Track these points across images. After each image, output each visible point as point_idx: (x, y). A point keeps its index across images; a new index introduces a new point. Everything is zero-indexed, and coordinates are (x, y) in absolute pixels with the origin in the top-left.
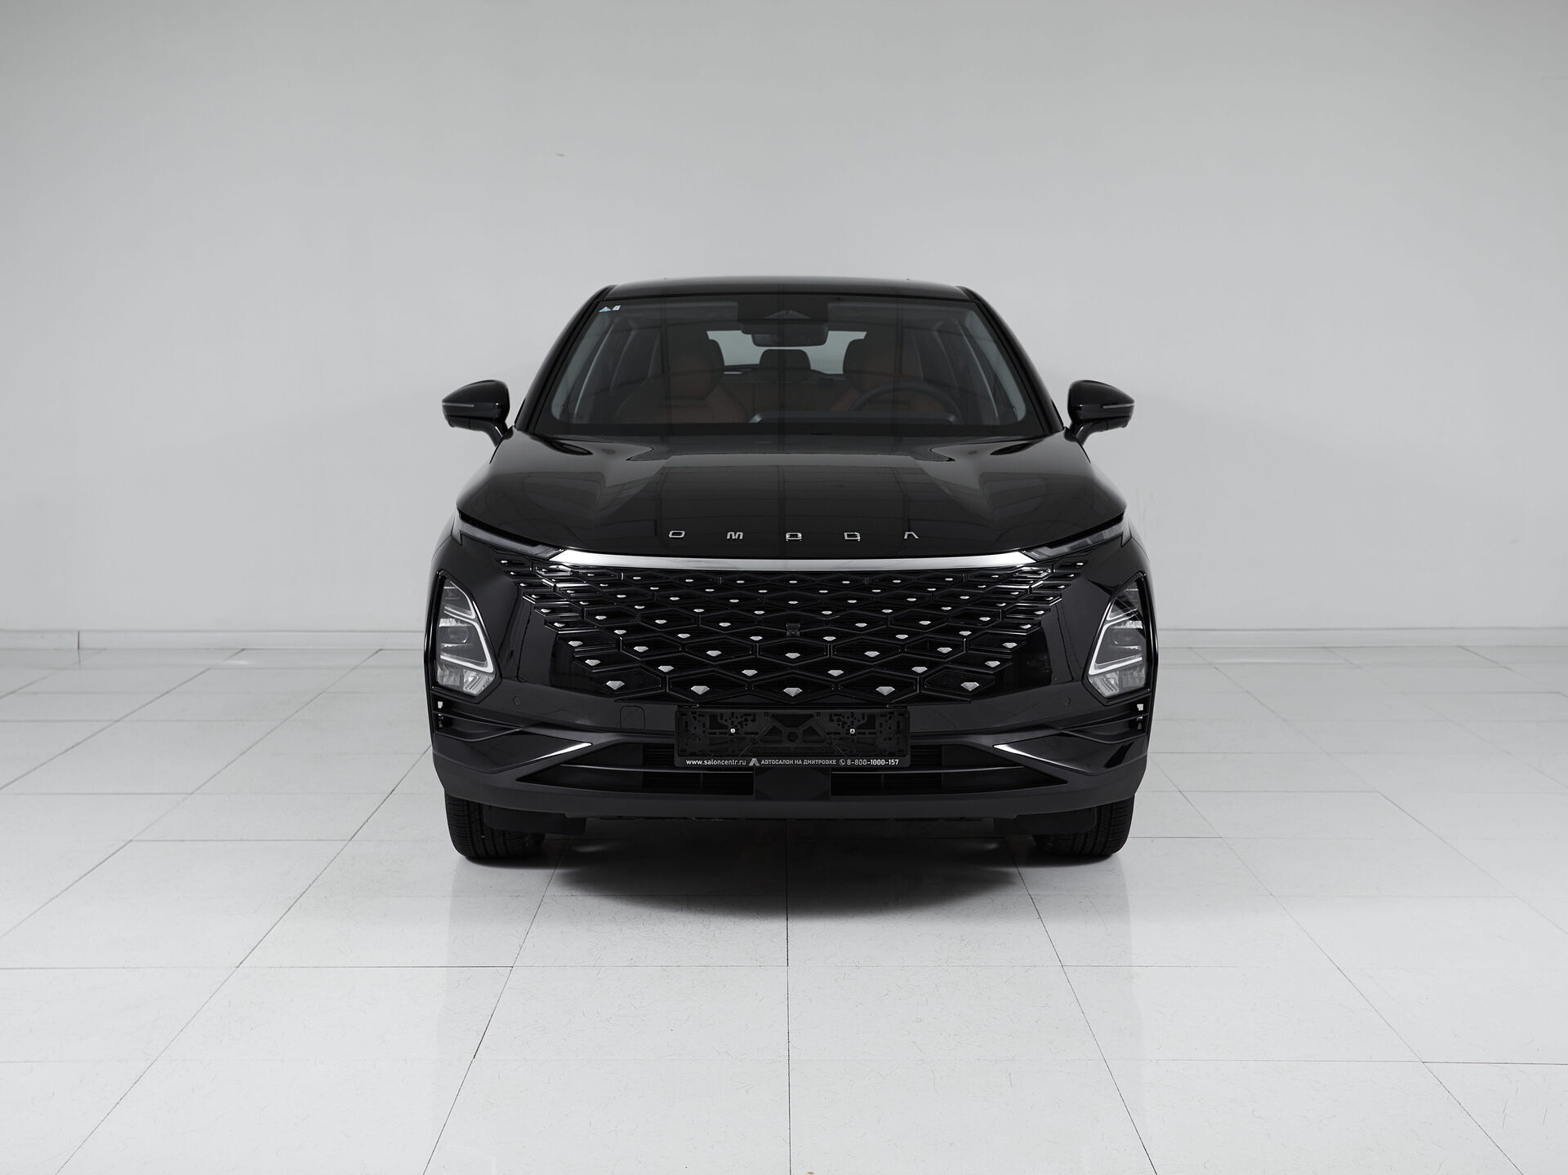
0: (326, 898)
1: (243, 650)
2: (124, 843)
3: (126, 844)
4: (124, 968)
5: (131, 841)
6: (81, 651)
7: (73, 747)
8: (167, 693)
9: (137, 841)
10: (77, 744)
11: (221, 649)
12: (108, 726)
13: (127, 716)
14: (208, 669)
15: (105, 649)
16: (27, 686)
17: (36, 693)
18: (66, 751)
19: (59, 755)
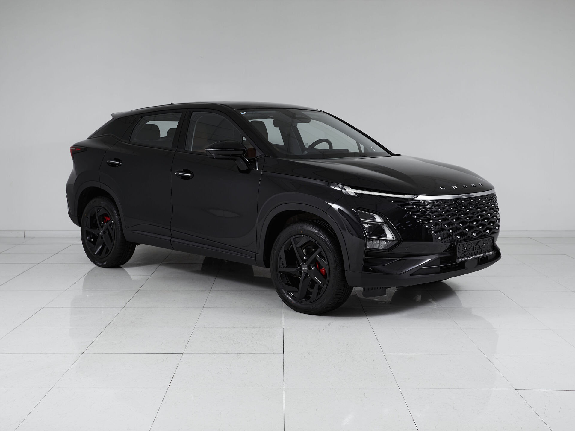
0: (115, 328)
3: (42, 308)
4: (41, 354)
5: (44, 307)
6: (25, 238)
7: (22, 273)
8: (57, 253)
9: (46, 307)
10: (24, 272)
11: (76, 237)
12: (36, 265)
13: (42, 261)
14: (72, 245)
15: (34, 237)
16: (6, 251)
17: (9, 253)
18: (20, 274)
19: (17, 276)
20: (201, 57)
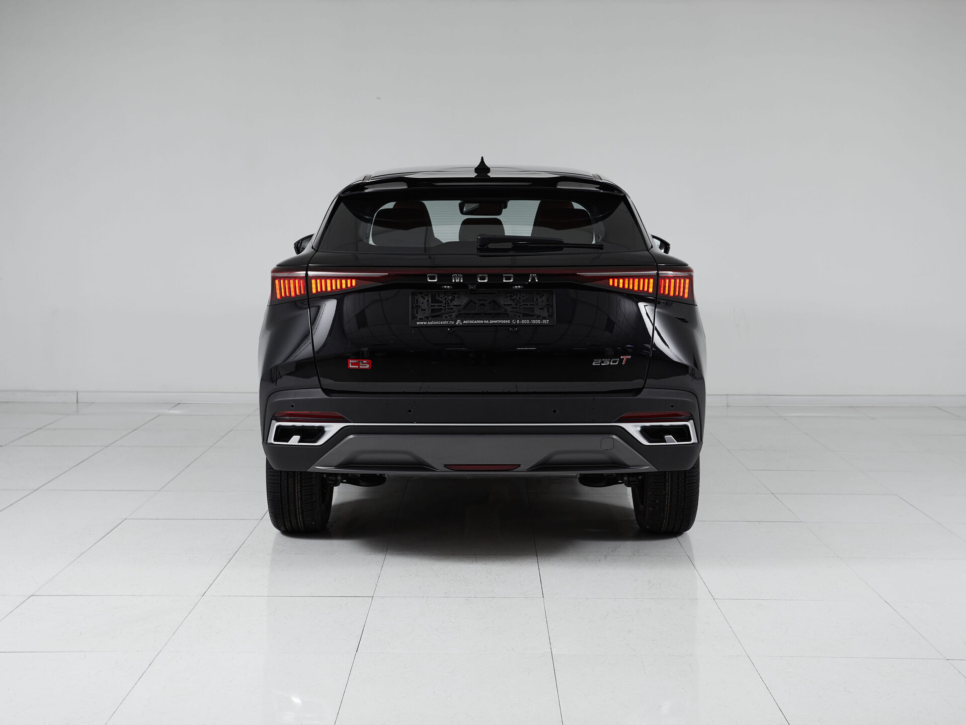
1: (179, 404)
2: (122, 520)
3: (123, 521)
5: (126, 519)
6: (79, 404)
7: (82, 462)
8: (136, 430)
9: (129, 519)
10: (84, 460)
11: (165, 403)
12: (102, 450)
13: (113, 443)
14: (159, 415)
15: (93, 403)
16: (48, 425)
17: (55, 429)
18: (78, 464)
19: (74, 466)
20: (379, 98)
